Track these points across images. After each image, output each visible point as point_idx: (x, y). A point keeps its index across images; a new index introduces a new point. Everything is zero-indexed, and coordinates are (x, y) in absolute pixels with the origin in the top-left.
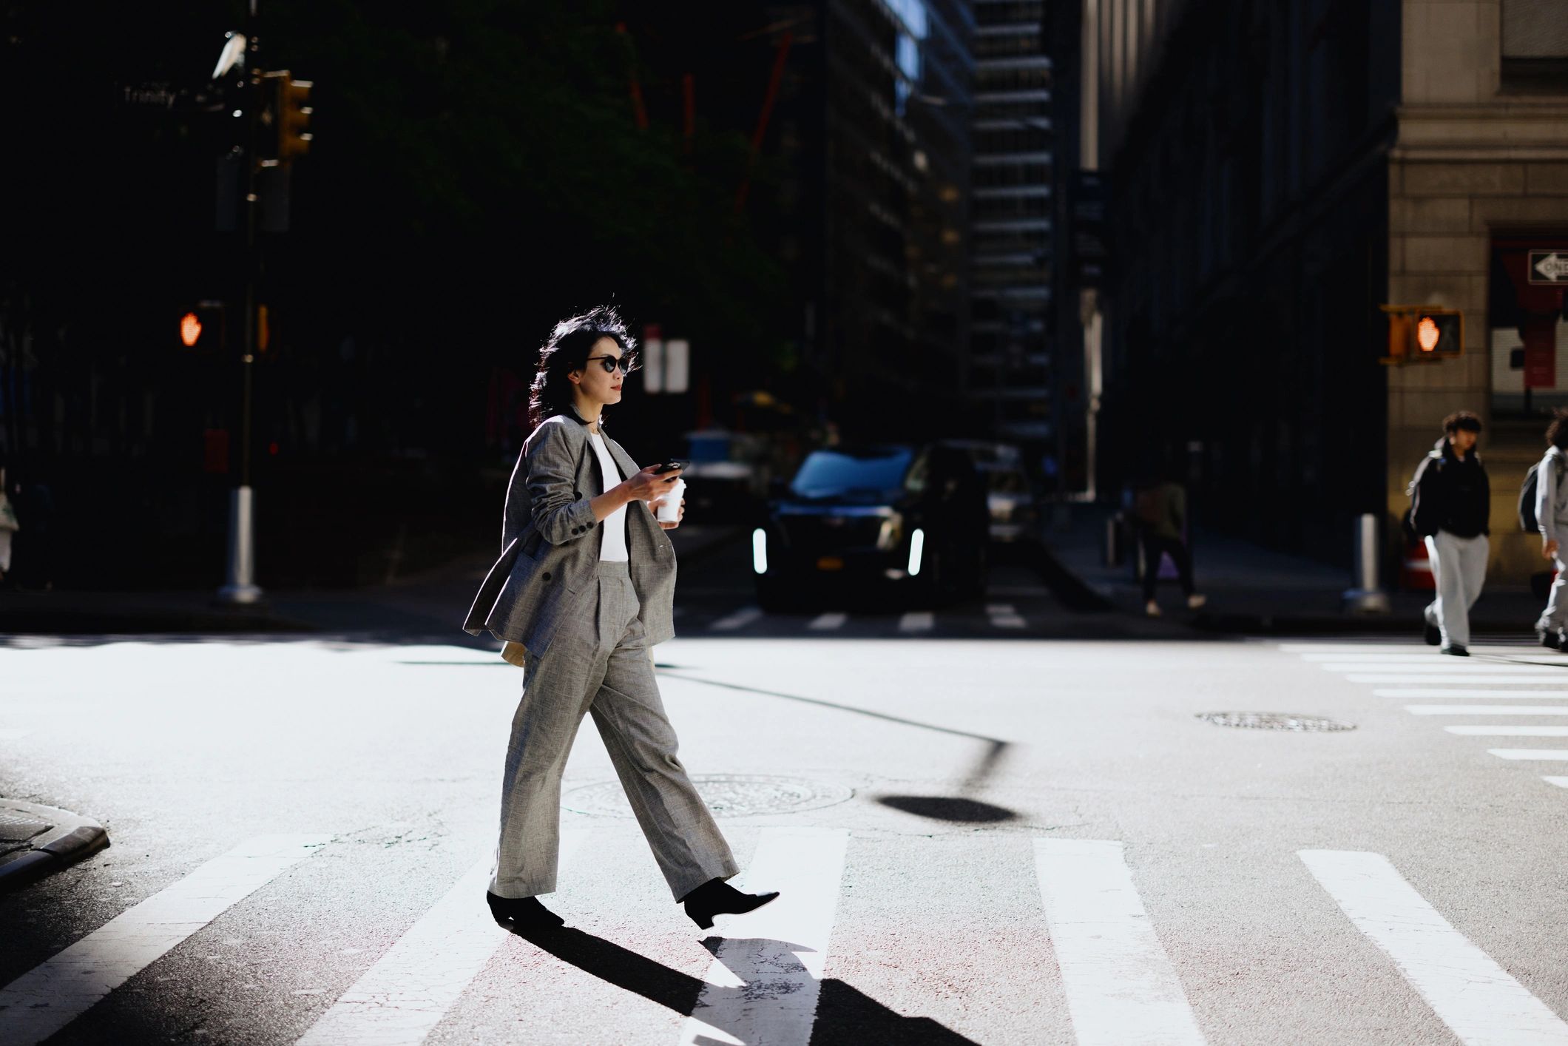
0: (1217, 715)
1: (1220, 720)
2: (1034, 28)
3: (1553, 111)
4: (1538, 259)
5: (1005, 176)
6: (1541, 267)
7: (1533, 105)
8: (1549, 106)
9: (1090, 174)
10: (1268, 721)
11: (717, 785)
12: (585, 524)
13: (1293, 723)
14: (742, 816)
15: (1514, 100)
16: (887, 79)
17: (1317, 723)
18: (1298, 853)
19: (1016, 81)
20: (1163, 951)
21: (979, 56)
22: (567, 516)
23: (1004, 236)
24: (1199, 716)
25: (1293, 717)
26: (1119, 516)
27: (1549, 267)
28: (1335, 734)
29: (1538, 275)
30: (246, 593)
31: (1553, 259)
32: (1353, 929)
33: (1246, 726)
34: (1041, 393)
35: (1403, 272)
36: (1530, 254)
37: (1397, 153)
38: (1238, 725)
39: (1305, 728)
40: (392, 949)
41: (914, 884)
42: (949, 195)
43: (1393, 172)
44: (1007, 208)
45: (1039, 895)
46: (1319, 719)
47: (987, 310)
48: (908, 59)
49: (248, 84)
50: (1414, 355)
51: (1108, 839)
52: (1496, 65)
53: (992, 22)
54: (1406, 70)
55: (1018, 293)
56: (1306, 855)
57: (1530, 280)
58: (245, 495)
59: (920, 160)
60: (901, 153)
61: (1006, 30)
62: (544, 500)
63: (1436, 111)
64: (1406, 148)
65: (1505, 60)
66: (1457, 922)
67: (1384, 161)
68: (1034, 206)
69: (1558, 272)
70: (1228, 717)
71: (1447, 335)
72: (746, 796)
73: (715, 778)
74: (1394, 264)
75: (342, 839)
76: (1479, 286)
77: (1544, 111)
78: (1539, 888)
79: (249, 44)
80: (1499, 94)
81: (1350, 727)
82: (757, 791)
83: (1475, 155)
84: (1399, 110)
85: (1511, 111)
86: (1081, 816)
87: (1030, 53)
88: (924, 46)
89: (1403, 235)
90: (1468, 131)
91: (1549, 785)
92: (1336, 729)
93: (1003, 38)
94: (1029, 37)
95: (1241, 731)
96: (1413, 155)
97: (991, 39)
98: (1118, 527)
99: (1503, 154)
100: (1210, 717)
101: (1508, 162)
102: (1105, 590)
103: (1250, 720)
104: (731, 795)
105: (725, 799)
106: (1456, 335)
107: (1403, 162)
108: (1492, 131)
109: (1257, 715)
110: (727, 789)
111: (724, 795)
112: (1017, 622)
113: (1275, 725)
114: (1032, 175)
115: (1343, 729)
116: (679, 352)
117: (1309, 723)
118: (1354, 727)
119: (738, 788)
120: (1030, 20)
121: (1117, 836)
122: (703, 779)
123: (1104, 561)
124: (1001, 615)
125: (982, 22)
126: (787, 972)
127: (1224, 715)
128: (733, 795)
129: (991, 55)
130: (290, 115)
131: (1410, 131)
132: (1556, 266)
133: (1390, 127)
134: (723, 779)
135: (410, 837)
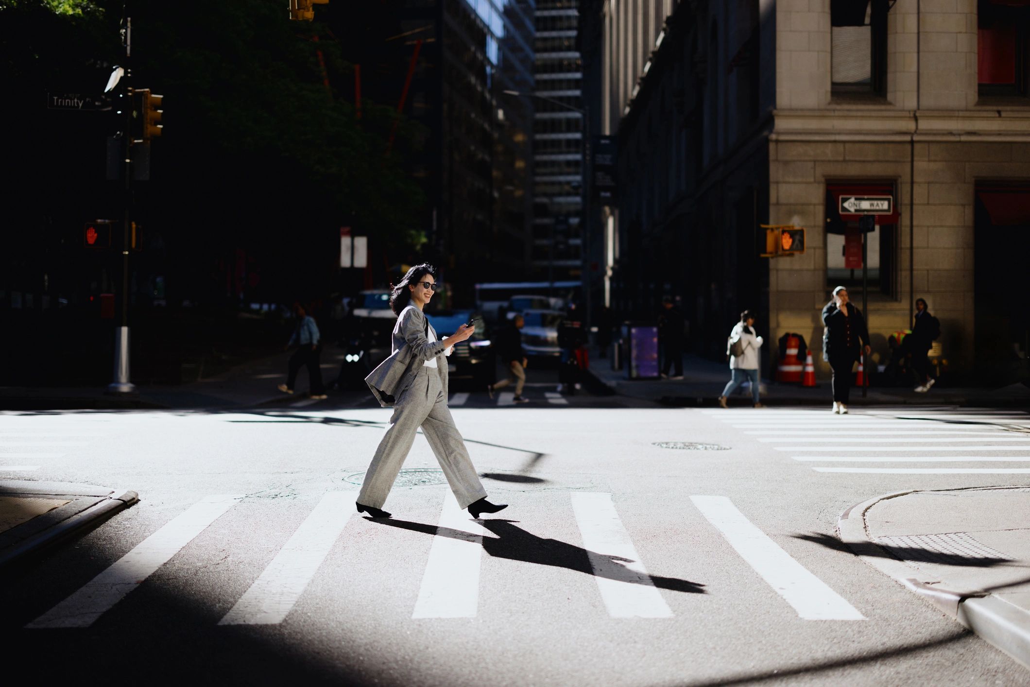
0: (663, 443)
1: (665, 446)
2: (573, 33)
3: (859, 114)
4: (845, 200)
5: (554, 126)
6: (846, 205)
7: (848, 110)
8: (857, 110)
9: (606, 137)
10: (688, 446)
11: (420, 473)
12: (440, 350)
13: (700, 447)
14: (436, 484)
15: (838, 107)
16: (479, 65)
17: (712, 447)
18: (690, 497)
19: (560, 67)
20: (625, 529)
21: (537, 50)
22: (433, 346)
23: (553, 163)
24: (654, 444)
25: (700, 444)
26: (621, 341)
27: (850, 205)
28: (720, 452)
29: (844, 209)
30: (125, 387)
31: (852, 200)
32: (707, 522)
33: (676, 448)
34: (578, 263)
35: (778, 204)
36: (840, 197)
37: (773, 137)
38: (672, 448)
39: (706, 449)
40: (295, 533)
41: (518, 508)
42: (519, 138)
43: (772, 146)
44: (555, 146)
45: (573, 512)
46: (713, 445)
47: (542, 210)
48: (493, 51)
49: (125, 95)
50: (780, 252)
51: (605, 492)
52: (828, 87)
53: (545, 29)
54: (779, 90)
55: (562, 200)
56: (693, 498)
57: (840, 212)
58: (125, 330)
59: (501, 114)
60: (488, 112)
61: (554, 34)
62: (419, 342)
63: (795, 113)
64: (778, 133)
65: (833, 84)
66: (753, 519)
67: (767, 141)
68: (572, 145)
69: (855, 208)
70: (668, 444)
71: (797, 242)
72: (435, 477)
73: (419, 470)
74: (773, 199)
75: (250, 496)
76: (820, 211)
77: (854, 114)
78: (793, 509)
79: (126, 73)
80: (829, 104)
81: (728, 448)
82: (440, 475)
83: (817, 138)
84: (775, 112)
85: (837, 113)
86: (592, 484)
87: (569, 49)
88: (503, 43)
89: (777, 183)
90: (813, 124)
91: (814, 471)
92: (721, 449)
93: (553, 39)
94: (569, 38)
95: (674, 450)
96: (782, 138)
97: (545, 39)
98: (620, 346)
99: (832, 138)
100: (660, 444)
101: (835, 142)
102: (612, 383)
103: (678, 446)
104: (428, 477)
105: (426, 478)
106: (802, 242)
107: (777, 141)
108: (826, 124)
109: (683, 443)
110: (426, 474)
111: (425, 477)
112: (563, 401)
113: (691, 447)
114: (571, 126)
115: (724, 449)
116: (361, 243)
117: (708, 446)
118: (731, 448)
119: (430, 474)
120: (569, 28)
121: (609, 491)
122: (413, 471)
123: (613, 368)
124: (552, 398)
125: (538, 30)
126: (467, 537)
127: (667, 443)
128: (430, 477)
129: (545, 50)
130: (150, 114)
131: (780, 124)
132: (854, 204)
133: (769, 122)
134: (423, 470)
135: (281, 495)
